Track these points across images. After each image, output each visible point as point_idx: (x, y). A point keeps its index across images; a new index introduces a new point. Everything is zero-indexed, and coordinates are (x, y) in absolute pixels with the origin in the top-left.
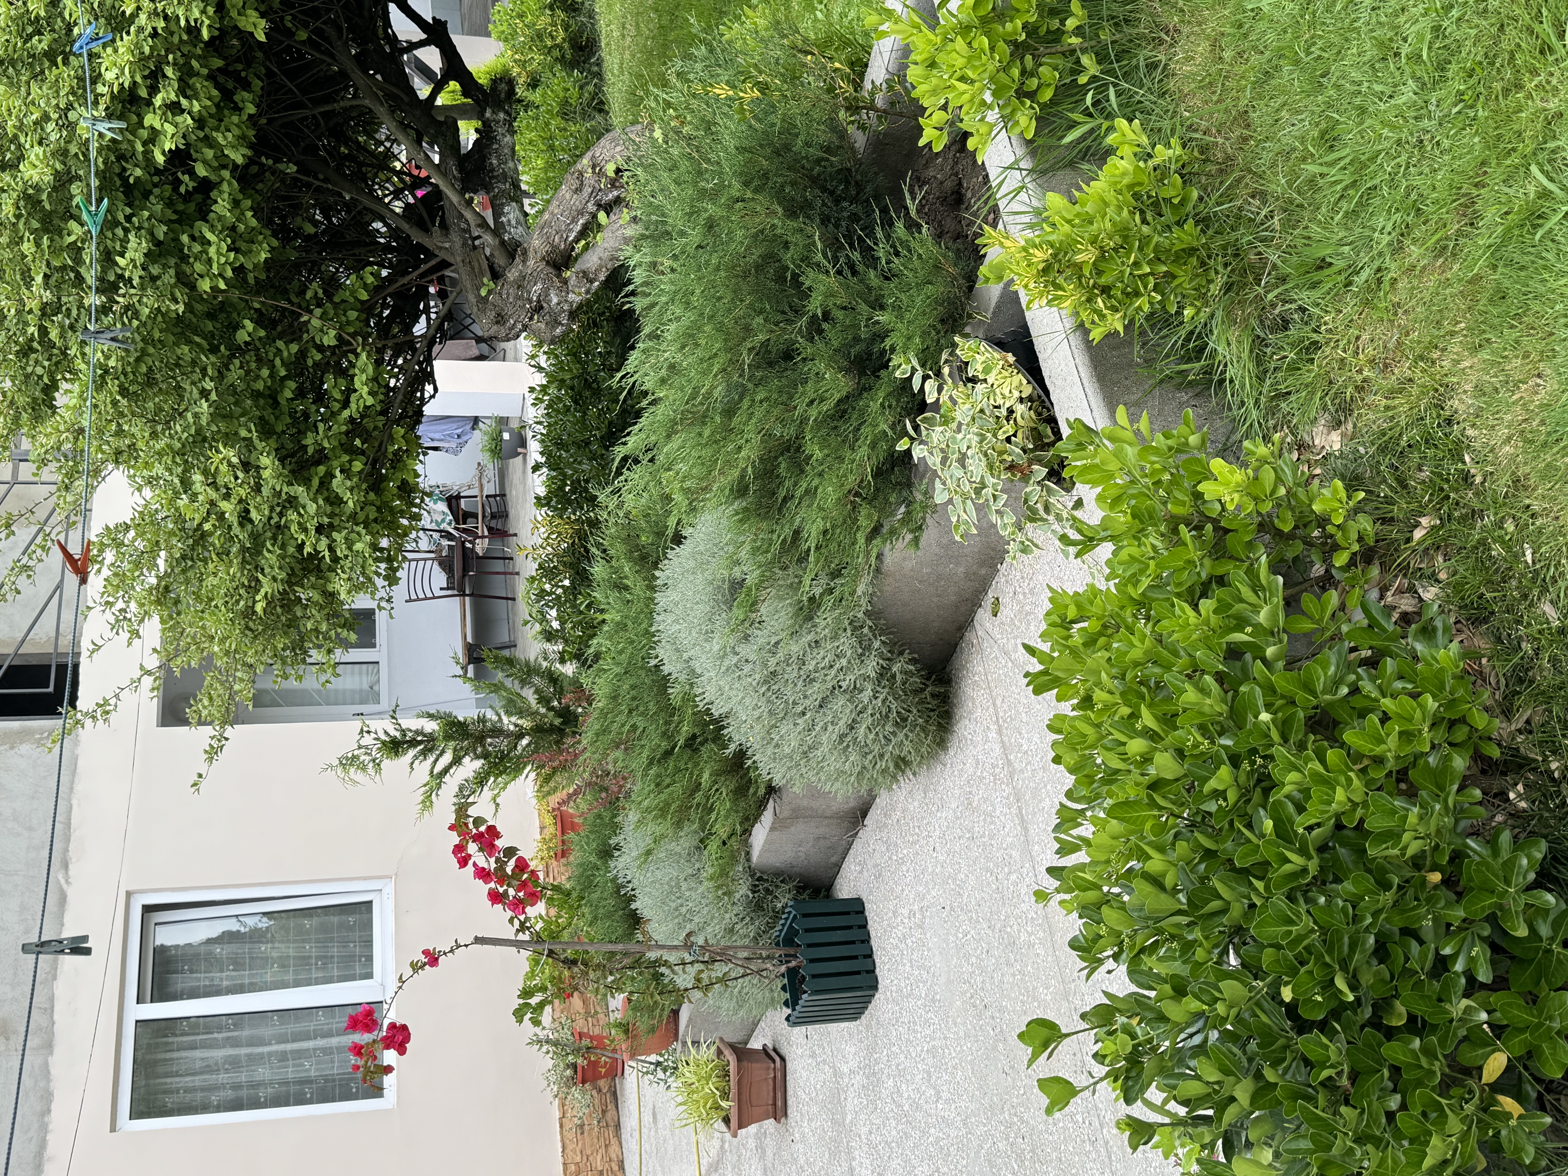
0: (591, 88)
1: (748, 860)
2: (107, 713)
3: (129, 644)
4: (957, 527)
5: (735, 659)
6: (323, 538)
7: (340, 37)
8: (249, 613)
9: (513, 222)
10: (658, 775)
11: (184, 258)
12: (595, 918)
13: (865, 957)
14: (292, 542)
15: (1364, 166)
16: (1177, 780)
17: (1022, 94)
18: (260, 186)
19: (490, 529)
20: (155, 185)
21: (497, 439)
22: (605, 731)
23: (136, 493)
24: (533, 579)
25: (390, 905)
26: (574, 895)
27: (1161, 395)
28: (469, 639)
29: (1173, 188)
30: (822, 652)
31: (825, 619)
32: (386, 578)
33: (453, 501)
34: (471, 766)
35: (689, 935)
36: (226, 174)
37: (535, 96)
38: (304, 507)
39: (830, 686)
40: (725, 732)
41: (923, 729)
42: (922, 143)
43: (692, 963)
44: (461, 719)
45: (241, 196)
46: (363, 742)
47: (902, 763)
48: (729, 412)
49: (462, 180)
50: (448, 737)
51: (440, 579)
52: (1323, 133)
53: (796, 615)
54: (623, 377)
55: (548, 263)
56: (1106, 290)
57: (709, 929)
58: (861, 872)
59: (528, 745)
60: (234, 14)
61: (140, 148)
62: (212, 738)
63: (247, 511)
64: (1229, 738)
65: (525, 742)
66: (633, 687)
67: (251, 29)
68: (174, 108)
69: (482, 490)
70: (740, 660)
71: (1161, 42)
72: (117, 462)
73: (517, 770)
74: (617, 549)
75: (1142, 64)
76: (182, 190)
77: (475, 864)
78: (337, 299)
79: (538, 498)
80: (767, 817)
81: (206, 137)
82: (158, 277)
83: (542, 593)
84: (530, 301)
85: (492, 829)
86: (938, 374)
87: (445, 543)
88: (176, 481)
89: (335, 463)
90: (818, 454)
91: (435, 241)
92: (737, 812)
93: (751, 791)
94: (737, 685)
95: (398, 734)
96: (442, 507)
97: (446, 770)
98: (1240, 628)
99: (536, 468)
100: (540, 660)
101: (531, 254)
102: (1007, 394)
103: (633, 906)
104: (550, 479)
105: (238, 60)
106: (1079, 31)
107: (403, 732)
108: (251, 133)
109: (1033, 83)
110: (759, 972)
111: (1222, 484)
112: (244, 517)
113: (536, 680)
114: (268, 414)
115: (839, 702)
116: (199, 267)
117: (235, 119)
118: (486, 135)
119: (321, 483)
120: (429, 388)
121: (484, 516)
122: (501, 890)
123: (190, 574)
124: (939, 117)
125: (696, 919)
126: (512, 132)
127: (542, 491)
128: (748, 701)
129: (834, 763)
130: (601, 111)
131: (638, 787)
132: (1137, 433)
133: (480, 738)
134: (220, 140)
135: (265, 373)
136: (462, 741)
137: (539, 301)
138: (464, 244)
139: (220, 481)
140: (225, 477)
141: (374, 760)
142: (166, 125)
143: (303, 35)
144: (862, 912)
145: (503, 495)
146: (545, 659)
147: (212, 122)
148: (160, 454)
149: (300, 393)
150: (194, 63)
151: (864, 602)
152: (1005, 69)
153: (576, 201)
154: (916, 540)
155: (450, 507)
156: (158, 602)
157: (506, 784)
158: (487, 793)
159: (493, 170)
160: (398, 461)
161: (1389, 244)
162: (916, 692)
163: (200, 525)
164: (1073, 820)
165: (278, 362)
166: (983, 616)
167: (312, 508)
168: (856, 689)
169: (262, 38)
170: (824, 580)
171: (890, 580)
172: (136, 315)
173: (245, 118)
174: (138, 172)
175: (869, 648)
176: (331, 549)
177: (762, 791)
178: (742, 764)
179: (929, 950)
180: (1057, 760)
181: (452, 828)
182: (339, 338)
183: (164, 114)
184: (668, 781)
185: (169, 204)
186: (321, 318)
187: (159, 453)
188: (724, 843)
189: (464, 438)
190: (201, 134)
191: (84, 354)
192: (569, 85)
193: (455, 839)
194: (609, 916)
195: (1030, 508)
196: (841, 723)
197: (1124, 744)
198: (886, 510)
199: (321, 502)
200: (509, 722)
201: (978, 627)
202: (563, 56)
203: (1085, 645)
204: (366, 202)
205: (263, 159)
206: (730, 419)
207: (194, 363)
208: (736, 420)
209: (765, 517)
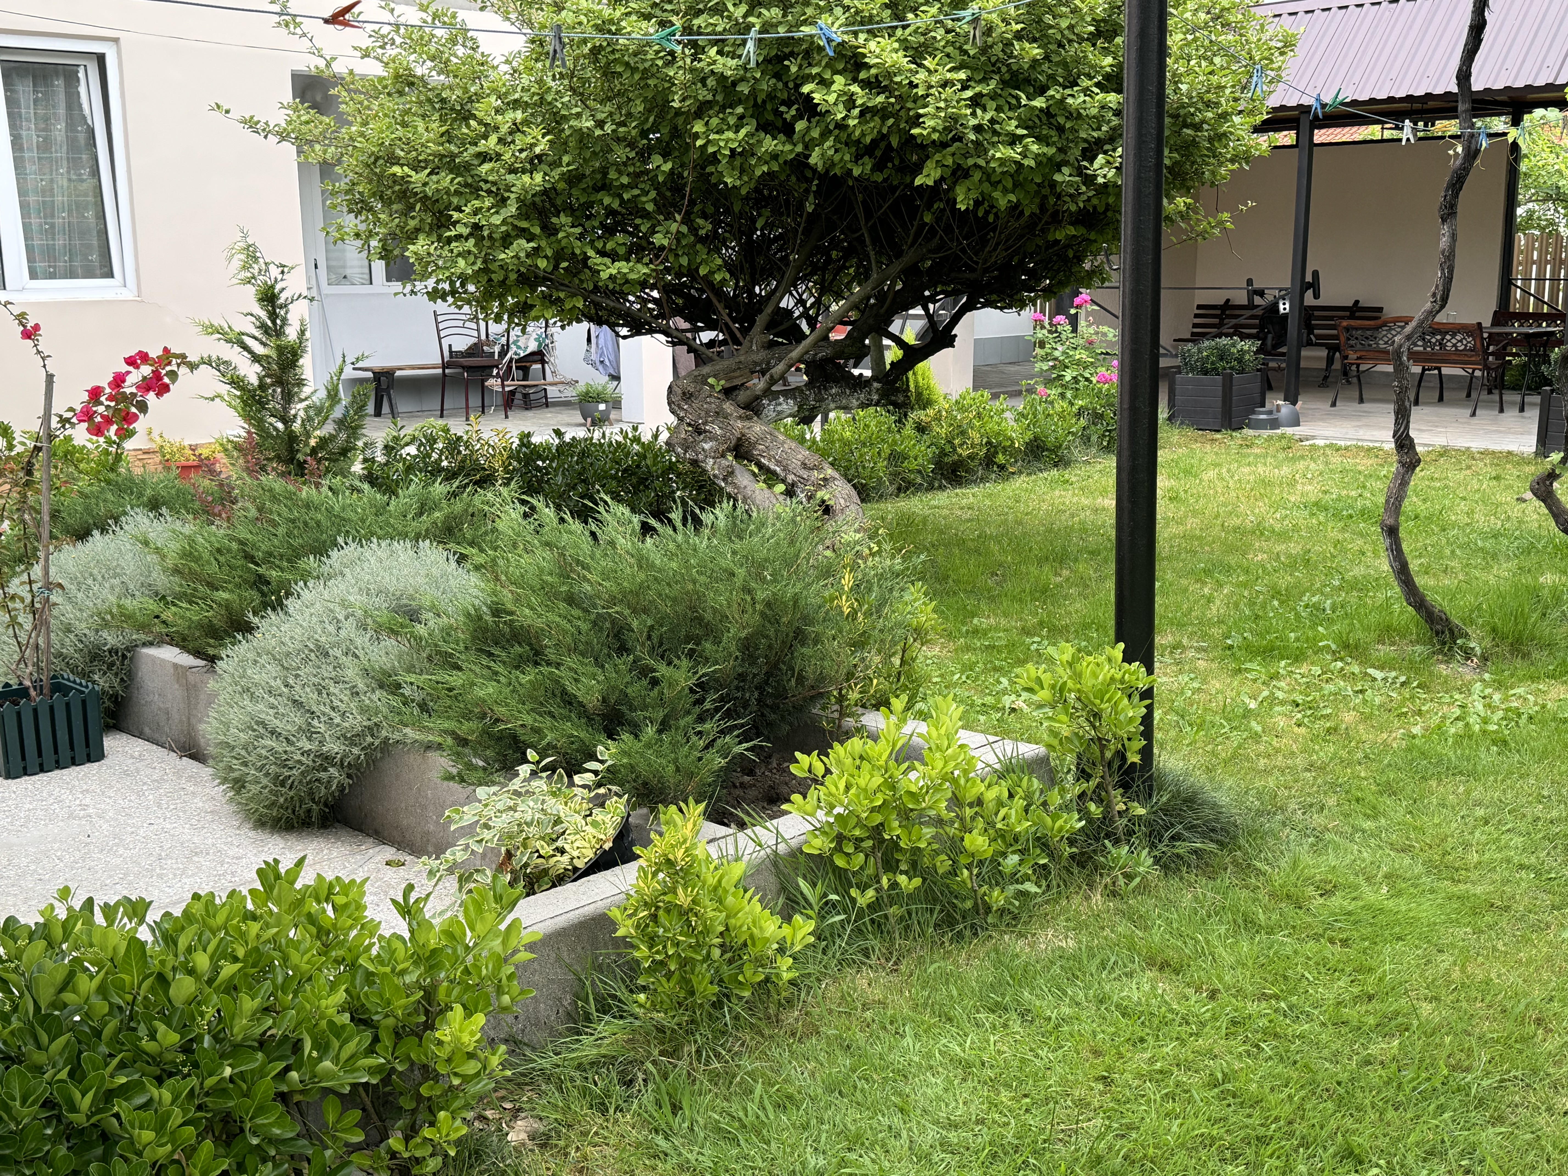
0: (919, 480)
1: (144, 645)
2: (287, 25)
3: (355, 48)
4: (457, 812)
5: (341, 617)
6: (468, 230)
7: (930, 251)
8: (393, 160)
9: (779, 408)
10: (229, 550)
11: (723, 109)
12: (87, 497)
13: (41, 765)
14: (463, 202)
15: (758, 1133)
16: (170, 1001)
17: (840, 839)
18: (793, 178)
19: (512, 393)
20: (786, 84)
21: (599, 398)
22: (274, 498)
23: (503, 59)
24: (447, 431)
25: (109, 295)
26: (112, 476)
27: (566, 980)
28: (398, 373)
29: (752, 975)
30: (345, 699)
31: (378, 698)
32: (435, 290)
33: (539, 356)
34: (251, 373)
35: (60, 586)
36: (799, 148)
37: (909, 430)
38: (497, 212)
39: (314, 708)
40: (269, 611)
41: (273, 804)
42: (797, 754)
43: (31, 590)
44: (301, 362)
45: (781, 161)
46: (272, 268)
47: (239, 785)
48: (571, 600)
49: (814, 361)
50: (280, 349)
51: (461, 344)
52: (790, 1097)
53: (384, 672)
54: (606, 502)
55: (739, 439)
56: (654, 917)
57: (69, 608)
58: (132, 757)
59: (276, 429)
60: (938, 157)
61: (815, 71)
62: (266, 123)
63: (491, 160)
64: (210, 1044)
65: (280, 426)
66: (318, 523)
67: (925, 172)
68: (850, 103)
69: (551, 384)
70: (338, 621)
71: (888, 960)
72: (533, 42)
73: (247, 418)
74: (458, 506)
75: (868, 943)
76: (783, 109)
77: (128, 373)
78: (699, 246)
79: (529, 435)
80: (187, 660)
81: (831, 132)
82: (704, 85)
83: (432, 440)
84: (705, 423)
85: (166, 389)
86: (599, 785)
87: (497, 349)
88: (517, 96)
89: (543, 243)
90: (525, 679)
91: (757, 336)
92: (189, 628)
93: (212, 641)
94: (314, 619)
95: (281, 301)
96: (533, 346)
97: (246, 348)
98: (316, 1046)
99: (558, 433)
100: (364, 440)
101: (747, 424)
102: (576, 845)
103: (96, 533)
104: (548, 447)
105: (902, 161)
106: (894, 885)
107: (284, 306)
108: (837, 171)
109: (849, 849)
110: (22, 659)
111: (461, 1025)
112: (484, 157)
113: (343, 436)
114: (587, 183)
115: (298, 719)
116: (715, 121)
117: (847, 157)
118: (860, 383)
119: (524, 230)
120: (624, 331)
121: (525, 386)
122: (103, 399)
123: (428, 107)
124: (819, 769)
125: (80, 595)
126: (863, 406)
127: (535, 440)
128: (298, 630)
129: (236, 716)
130: (899, 489)
131: (219, 531)
132: (515, 952)
133: (280, 382)
134: (828, 144)
135: (625, 180)
136: (277, 364)
137: (705, 431)
138: (756, 364)
139: (518, 137)
140: (520, 140)
141: (254, 277)
142: (835, 95)
143: (928, 218)
144: (89, 760)
145: (547, 405)
146: (366, 444)
147: (844, 136)
148: (540, 82)
149: (610, 212)
150: (891, 121)
151: (397, 736)
152: (859, 823)
153: (795, 464)
154: (450, 778)
155: (532, 354)
156: (397, 76)
157: (235, 408)
158: (225, 389)
159: (826, 389)
160: (549, 300)
161: (688, 1161)
162: (311, 793)
163: (474, 117)
164: (135, 914)
165: (636, 192)
166: (389, 852)
167: (497, 220)
168: (310, 733)
169: (918, 181)
170: (418, 696)
171: (419, 759)
172: (668, 64)
173: (849, 166)
174: (794, 69)
175: (353, 744)
176: (458, 237)
177: (211, 651)
178: (238, 631)
179: (46, 825)
180: (196, 897)
181: (166, 350)
182: (662, 248)
183: (845, 93)
184: (222, 559)
185: (771, 96)
186: (678, 232)
187: (541, 80)
188: (157, 617)
189: (600, 368)
190: (831, 127)
191: (628, 14)
192: (920, 461)
193: (155, 353)
194: (87, 509)
195: (471, 874)
196: (277, 722)
197: (205, 951)
198: (478, 747)
199: (503, 228)
200: (298, 409)
201: (377, 849)
202: (946, 455)
203: (309, 915)
204: (789, 273)
205: (816, 182)
206: (565, 600)
207: (629, 115)
208: (562, 605)
209: (474, 638)
